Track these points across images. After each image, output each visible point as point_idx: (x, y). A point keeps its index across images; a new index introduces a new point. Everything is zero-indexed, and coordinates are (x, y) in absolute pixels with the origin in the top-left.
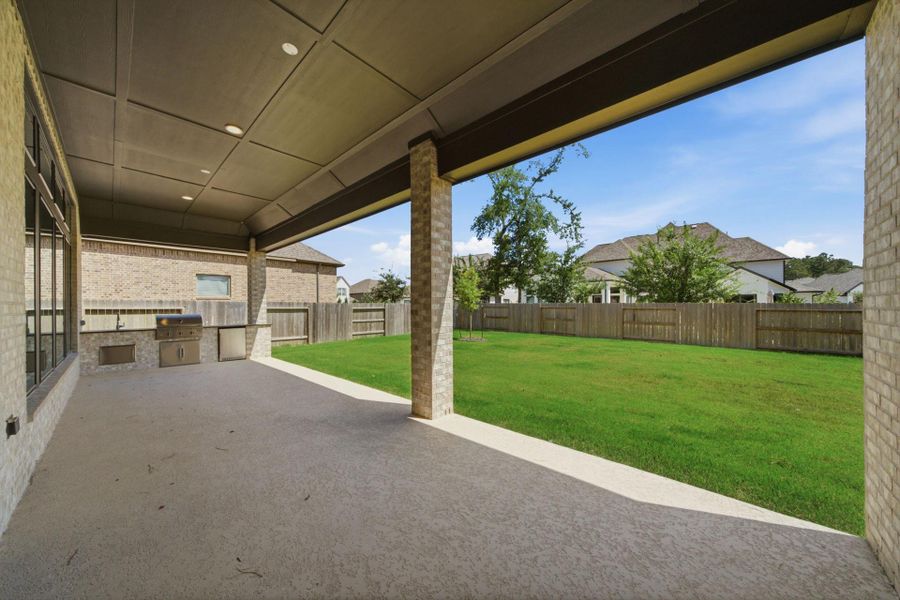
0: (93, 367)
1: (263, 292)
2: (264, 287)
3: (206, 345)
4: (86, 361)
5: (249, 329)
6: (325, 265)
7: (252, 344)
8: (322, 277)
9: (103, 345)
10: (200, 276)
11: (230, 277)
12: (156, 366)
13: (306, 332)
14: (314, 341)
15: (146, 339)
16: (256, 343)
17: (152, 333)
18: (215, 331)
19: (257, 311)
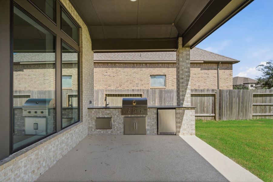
0: (93, 130)
1: (188, 81)
2: (189, 76)
3: (149, 121)
4: (91, 125)
5: (178, 111)
6: (223, 63)
7: (181, 123)
8: (221, 72)
9: (97, 117)
10: (152, 76)
11: (165, 75)
12: (122, 134)
13: (214, 111)
14: (220, 119)
15: (117, 114)
16: (183, 122)
17: (120, 110)
18: (155, 111)
19: (184, 95)
